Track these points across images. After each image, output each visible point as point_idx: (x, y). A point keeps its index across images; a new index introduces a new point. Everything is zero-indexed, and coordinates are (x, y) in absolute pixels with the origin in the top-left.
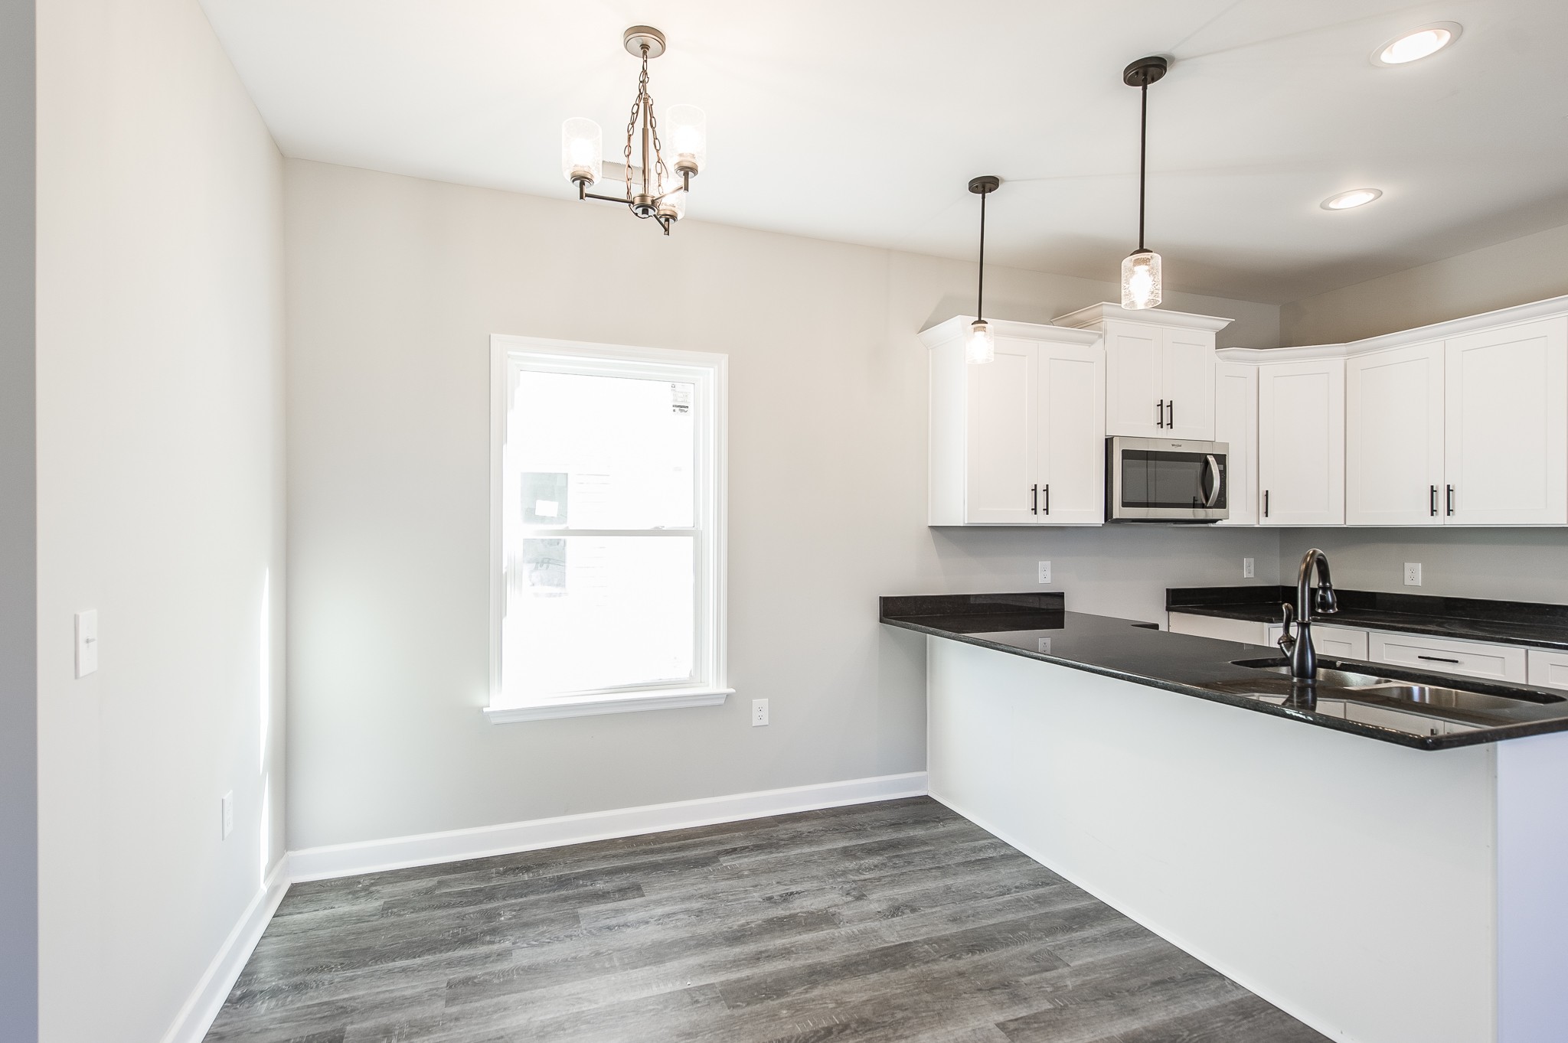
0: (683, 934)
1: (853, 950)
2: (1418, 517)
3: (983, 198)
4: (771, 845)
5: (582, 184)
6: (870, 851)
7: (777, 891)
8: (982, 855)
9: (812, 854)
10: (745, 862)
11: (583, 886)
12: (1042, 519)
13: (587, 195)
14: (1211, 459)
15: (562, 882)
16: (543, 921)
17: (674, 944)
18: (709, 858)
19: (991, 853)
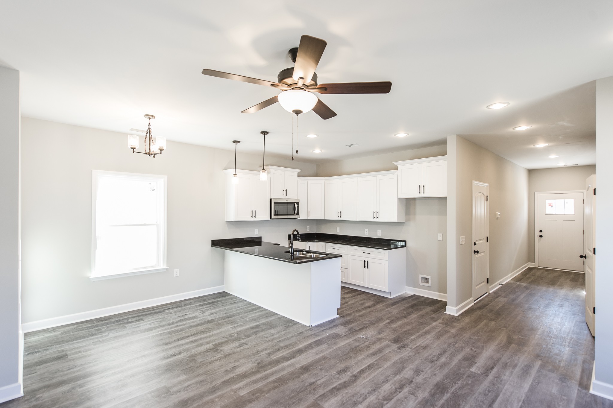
0: (157, 325)
1: (201, 322)
2: (335, 218)
3: (236, 145)
4: (180, 306)
5: (133, 150)
6: (207, 304)
7: (181, 315)
8: (235, 302)
9: (191, 307)
10: (172, 310)
11: (125, 321)
12: (254, 219)
13: (135, 152)
14: (295, 204)
15: (118, 321)
16: (115, 329)
17: (154, 327)
18: (162, 311)
19: (238, 301)
